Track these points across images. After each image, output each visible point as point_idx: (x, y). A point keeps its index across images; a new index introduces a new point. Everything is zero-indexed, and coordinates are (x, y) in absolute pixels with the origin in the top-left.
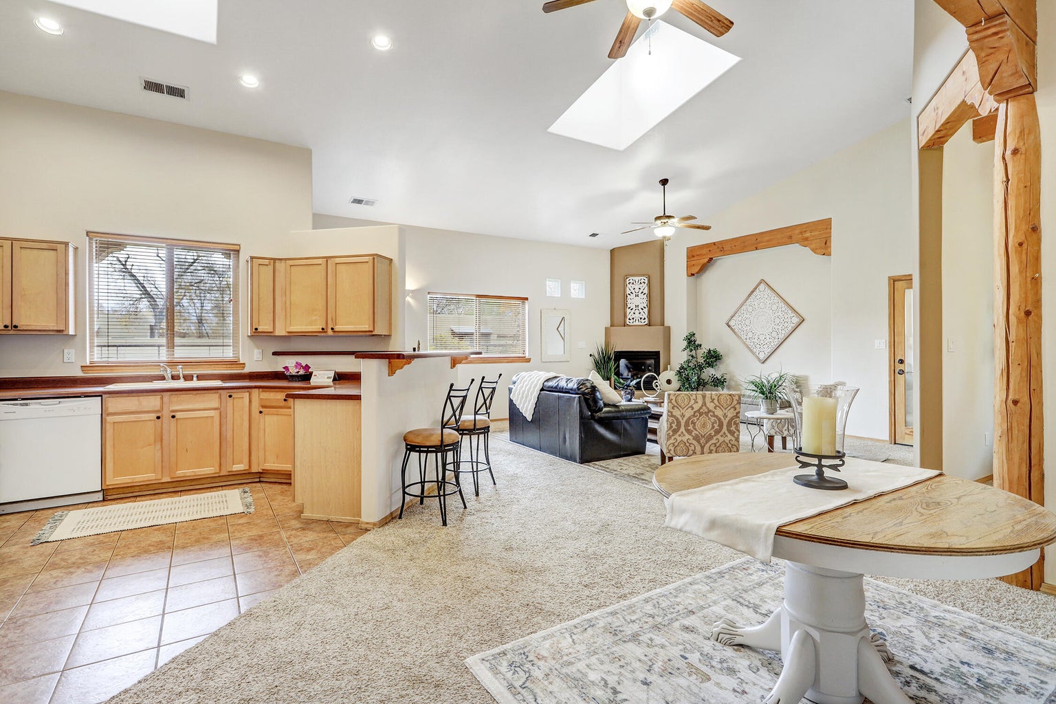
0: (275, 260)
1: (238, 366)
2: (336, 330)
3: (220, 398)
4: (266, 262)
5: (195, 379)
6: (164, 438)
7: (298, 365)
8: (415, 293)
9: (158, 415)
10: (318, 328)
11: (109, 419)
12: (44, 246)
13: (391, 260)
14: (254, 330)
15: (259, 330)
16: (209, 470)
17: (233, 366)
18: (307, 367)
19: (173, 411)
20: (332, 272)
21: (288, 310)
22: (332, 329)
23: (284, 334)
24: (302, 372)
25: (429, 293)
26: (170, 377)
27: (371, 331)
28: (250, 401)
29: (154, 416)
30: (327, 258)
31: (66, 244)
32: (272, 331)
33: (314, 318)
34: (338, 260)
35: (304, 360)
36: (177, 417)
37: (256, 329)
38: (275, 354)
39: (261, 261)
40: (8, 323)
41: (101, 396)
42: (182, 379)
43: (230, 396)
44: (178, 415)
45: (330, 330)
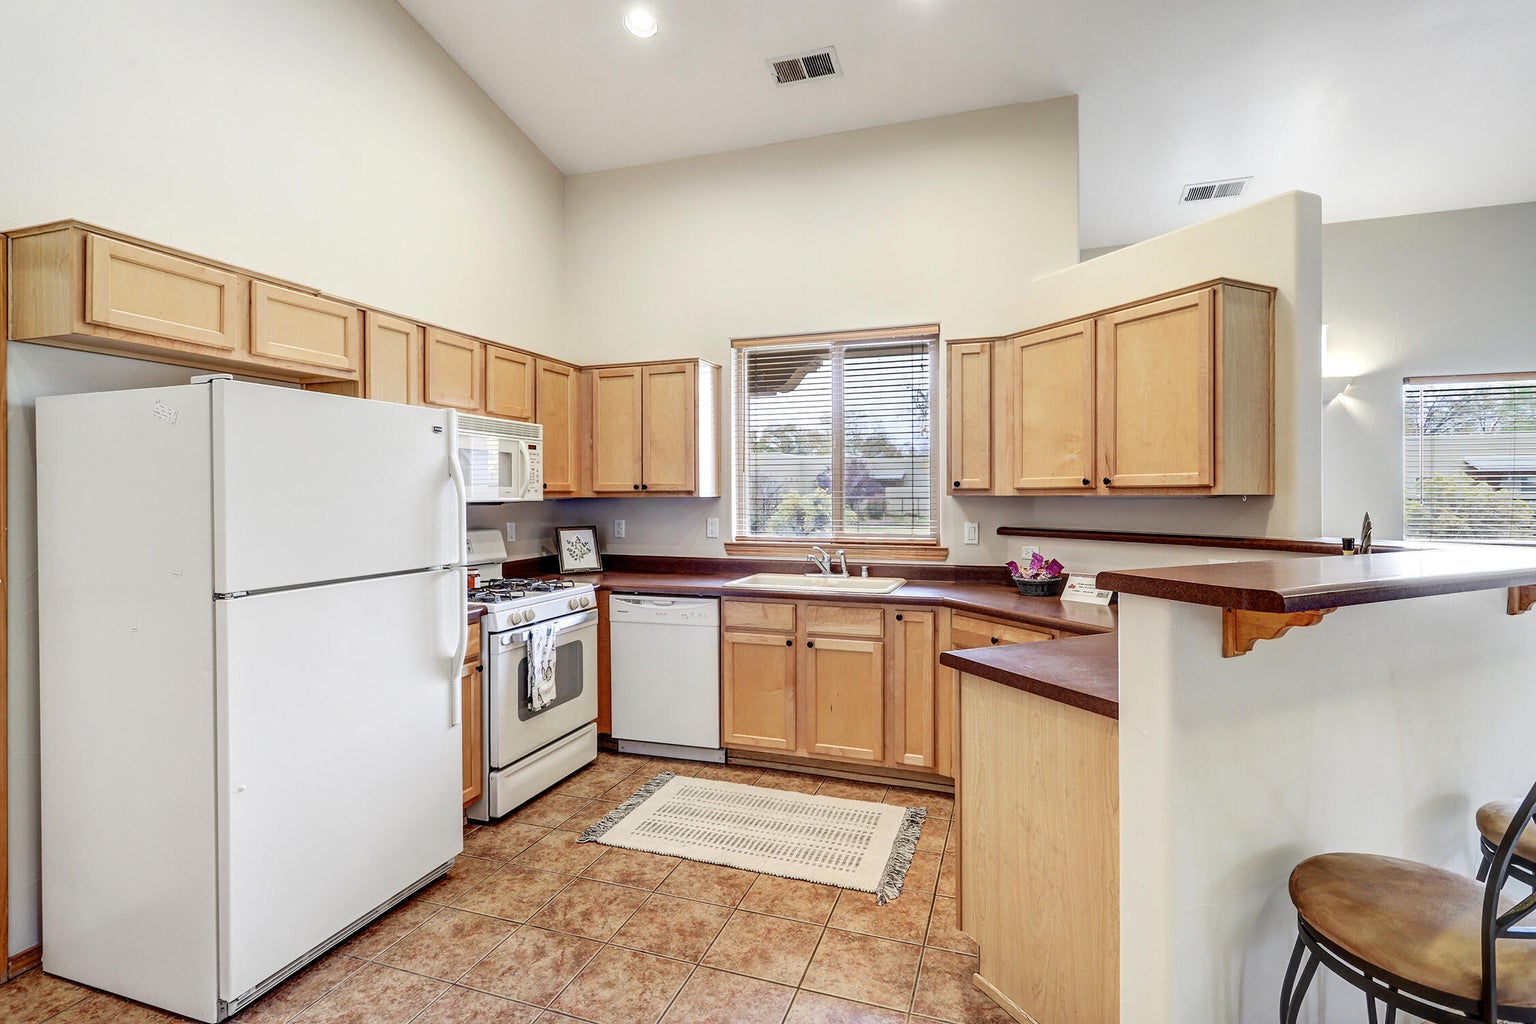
0: (992, 340)
1: (937, 553)
2: (1116, 484)
3: (884, 618)
4: (976, 347)
5: (864, 573)
6: (799, 679)
7: (1037, 558)
8: (1362, 385)
9: (792, 638)
10: (1073, 479)
11: (727, 635)
12: (672, 368)
13: (1271, 292)
14: (953, 487)
15: (963, 486)
16: (865, 752)
17: (928, 553)
18: (1054, 566)
19: (811, 635)
20: (1107, 348)
21: (1018, 439)
22: (1107, 481)
23: (1010, 492)
24: (1044, 576)
25: (1406, 380)
26: (828, 568)
27: (1208, 487)
28: (935, 630)
29: (782, 640)
30: (1095, 317)
31: (695, 362)
32: (987, 486)
33: (1068, 457)
34: (1120, 316)
35: (1050, 550)
36: (817, 646)
37: (957, 484)
38: (1002, 531)
39: (966, 348)
40: (639, 483)
41: (719, 597)
42: (845, 574)
43: (899, 618)
44: (820, 643)
45: (1101, 485)
